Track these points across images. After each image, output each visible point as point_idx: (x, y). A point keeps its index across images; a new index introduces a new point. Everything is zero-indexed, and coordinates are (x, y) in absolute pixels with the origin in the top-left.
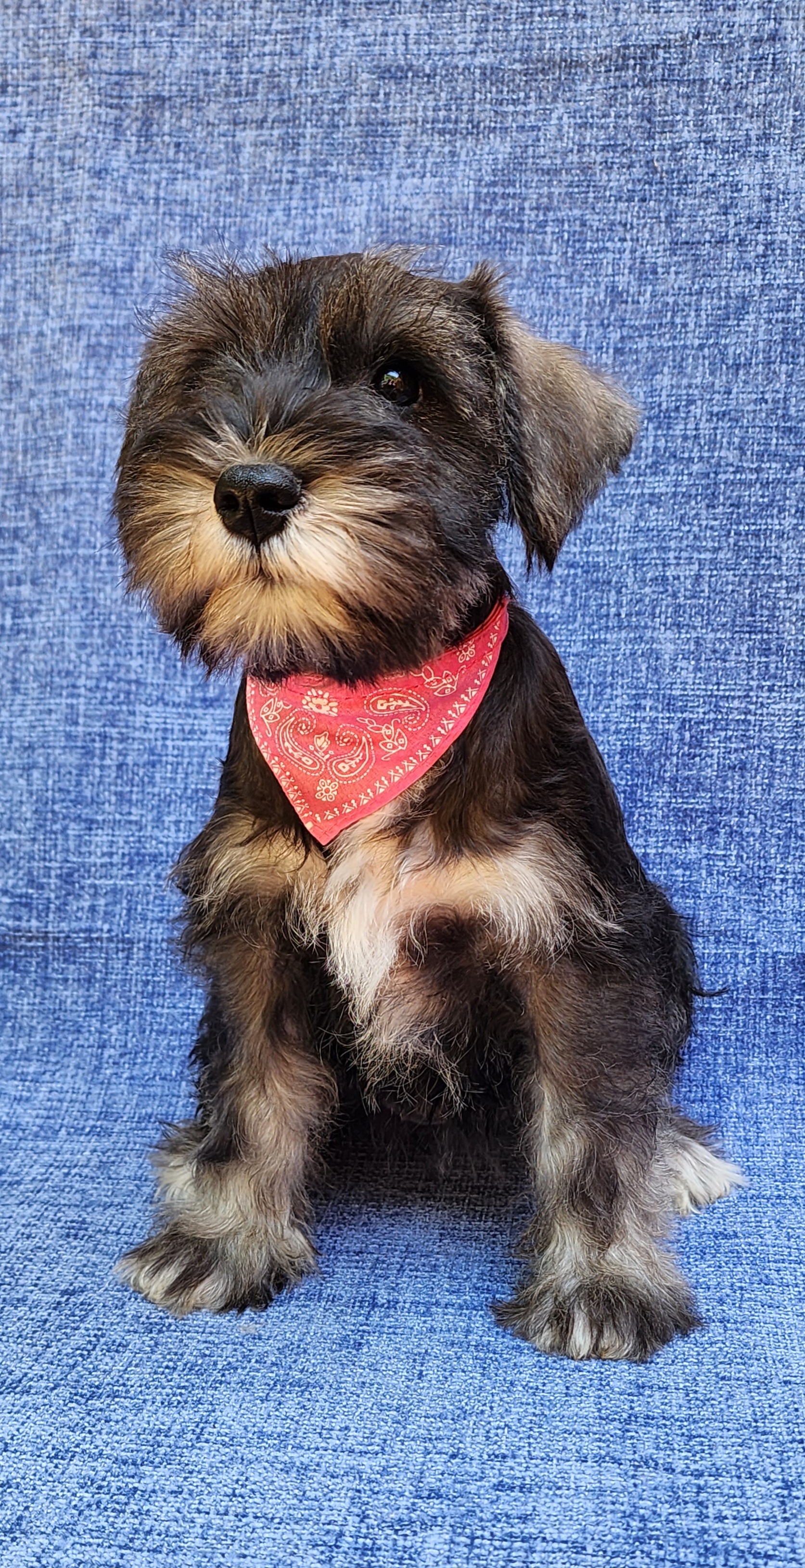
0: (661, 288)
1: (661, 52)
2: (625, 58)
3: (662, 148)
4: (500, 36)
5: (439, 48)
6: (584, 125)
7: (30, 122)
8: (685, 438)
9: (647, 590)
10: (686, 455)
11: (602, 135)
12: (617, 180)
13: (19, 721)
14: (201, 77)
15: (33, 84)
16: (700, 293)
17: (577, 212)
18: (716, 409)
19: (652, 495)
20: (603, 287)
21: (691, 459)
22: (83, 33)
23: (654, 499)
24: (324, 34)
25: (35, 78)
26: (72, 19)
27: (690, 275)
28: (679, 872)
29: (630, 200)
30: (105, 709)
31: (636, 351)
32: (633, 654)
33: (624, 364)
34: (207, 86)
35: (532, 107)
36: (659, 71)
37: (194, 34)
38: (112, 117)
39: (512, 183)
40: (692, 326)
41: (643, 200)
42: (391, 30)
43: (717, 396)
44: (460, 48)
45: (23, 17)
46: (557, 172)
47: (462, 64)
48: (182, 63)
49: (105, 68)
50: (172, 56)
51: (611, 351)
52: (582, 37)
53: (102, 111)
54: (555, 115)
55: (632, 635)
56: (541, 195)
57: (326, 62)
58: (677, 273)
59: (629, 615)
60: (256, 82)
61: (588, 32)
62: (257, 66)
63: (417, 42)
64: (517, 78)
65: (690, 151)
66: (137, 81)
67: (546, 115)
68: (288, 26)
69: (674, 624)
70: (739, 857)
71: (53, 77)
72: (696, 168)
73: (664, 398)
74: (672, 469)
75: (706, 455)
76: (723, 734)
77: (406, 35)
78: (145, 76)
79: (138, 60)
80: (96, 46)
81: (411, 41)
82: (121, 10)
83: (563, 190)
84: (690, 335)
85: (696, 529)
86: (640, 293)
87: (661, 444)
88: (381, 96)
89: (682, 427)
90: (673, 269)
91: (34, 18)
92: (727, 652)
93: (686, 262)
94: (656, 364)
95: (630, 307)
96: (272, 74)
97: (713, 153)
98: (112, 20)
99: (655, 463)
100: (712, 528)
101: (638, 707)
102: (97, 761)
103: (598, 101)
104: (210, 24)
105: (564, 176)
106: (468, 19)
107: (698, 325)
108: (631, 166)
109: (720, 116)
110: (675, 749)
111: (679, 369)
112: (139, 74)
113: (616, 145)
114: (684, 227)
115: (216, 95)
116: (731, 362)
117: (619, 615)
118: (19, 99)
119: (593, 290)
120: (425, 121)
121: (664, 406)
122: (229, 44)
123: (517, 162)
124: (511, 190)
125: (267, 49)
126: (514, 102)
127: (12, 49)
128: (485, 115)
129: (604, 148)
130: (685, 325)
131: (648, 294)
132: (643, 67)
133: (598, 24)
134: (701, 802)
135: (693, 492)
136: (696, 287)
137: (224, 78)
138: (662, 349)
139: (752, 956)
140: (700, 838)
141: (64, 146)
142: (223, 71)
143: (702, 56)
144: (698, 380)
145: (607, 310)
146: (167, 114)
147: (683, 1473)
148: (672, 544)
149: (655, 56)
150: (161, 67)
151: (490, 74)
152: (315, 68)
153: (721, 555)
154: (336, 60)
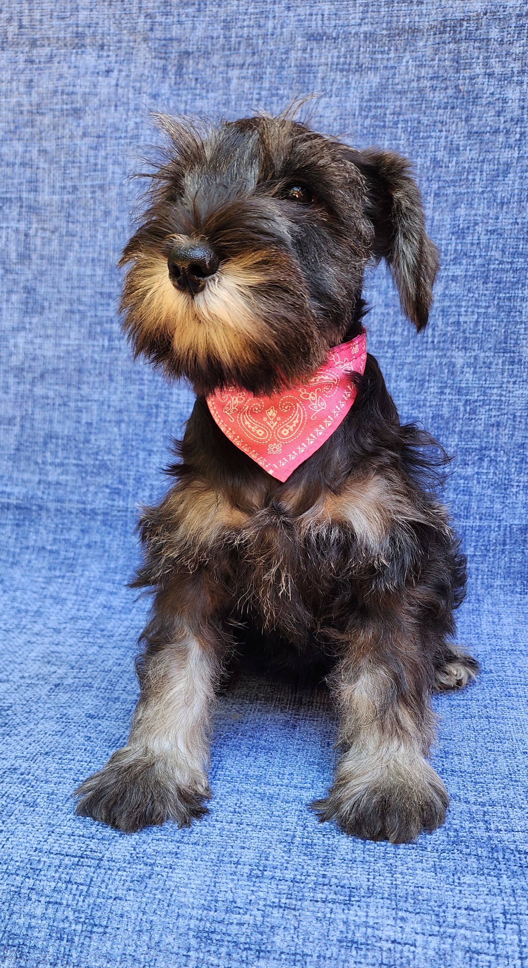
0: (461, 159)
1: (465, 23)
2: (445, 26)
3: (464, 78)
4: (375, 15)
5: (340, 22)
6: (421, 66)
7: (117, 67)
8: (472, 244)
9: (449, 329)
10: (472, 254)
11: (431, 71)
12: (439, 97)
13: (114, 397)
14: (210, 40)
15: (118, 45)
16: (483, 161)
17: (415, 116)
18: (490, 228)
19: (453, 276)
20: (429, 158)
21: (475, 257)
22: (146, 16)
23: (454, 278)
24: (277, 15)
25: (120, 41)
26: (140, 8)
27: (478, 151)
28: (462, 481)
29: (445, 108)
30: (159, 391)
31: (447, 195)
32: (441, 364)
33: (439, 202)
34: (213, 45)
35: (392, 55)
36: (464, 34)
37: (205, 16)
38: (161, 65)
39: (380, 100)
40: (478, 180)
41: (453, 108)
42: (314, 12)
43: (491, 221)
44: (353, 22)
45: (113, 7)
46: (405, 92)
47: (353, 32)
48: (199, 32)
49: (158, 36)
50: (194, 28)
51: (433, 195)
52: (420, 15)
53: (156, 61)
54: (405, 60)
55: (440, 354)
56: (395, 106)
57: (278, 31)
58: (470, 150)
59: (439, 342)
60: (239, 43)
61: (424, 12)
62: (240, 34)
63: (329, 19)
64: (384, 39)
65: (480, 80)
66: (175, 44)
67: (400, 58)
68: (257, 10)
69: (462, 348)
70: (495, 473)
71: (129, 41)
72: (483, 90)
73: (461, 221)
74: (464, 262)
75: (483, 254)
76: (487, 407)
77: (323, 15)
78: (179, 40)
79: (176, 31)
80: (153, 24)
81: (325, 19)
82: (166, 3)
83: (408, 103)
84: (477, 186)
85: (476, 296)
86: (449, 162)
87: (459, 247)
88: (308, 50)
89: (470, 238)
90: (468, 148)
91: (119, 7)
92: (491, 363)
93: (475, 144)
94: (457, 203)
95: (444, 170)
96: (249, 38)
97: (493, 81)
98: (162, 9)
99: (455, 258)
100: (485, 295)
101: (442, 393)
102: (154, 419)
103: (429, 51)
104: (215, 10)
105: (409, 95)
106: (358, 5)
107: (481, 180)
108: (446, 88)
109: (497, 60)
110: (461, 416)
111: (470, 205)
112: (176, 39)
113: (438, 77)
114: (475, 123)
115: (217, 50)
116: (499, 201)
117: (433, 342)
118: (111, 53)
119: (423, 160)
120: (332, 64)
121: (461, 226)
122: (225, 21)
123: (383, 88)
124: (379, 104)
125: (246, 23)
126: (382, 52)
127: (107, 25)
128: (365, 60)
129: (432, 79)
130: (474, 180)
131: (454, 163)
132: (455, 31)
133: (430, 7)
134: (476, 443)
135: (476, 275)
136: (481, 158)
137: (222, 40)
138: (460, 193)
139: (499, 527)
140: (474, 463)
141: (135, 81)
142: (222, 36)
143: (488, 25)
144: (480, 212)
145: (431, 172)
146: (191, 62)
147: (474, 803)
148: (464, 304)
149: (461, 25)
150: (188, 35)
151: (369, 37)
152: (273, 35)
153: (490, 310)
154: (284, 30)
